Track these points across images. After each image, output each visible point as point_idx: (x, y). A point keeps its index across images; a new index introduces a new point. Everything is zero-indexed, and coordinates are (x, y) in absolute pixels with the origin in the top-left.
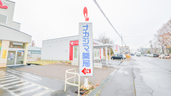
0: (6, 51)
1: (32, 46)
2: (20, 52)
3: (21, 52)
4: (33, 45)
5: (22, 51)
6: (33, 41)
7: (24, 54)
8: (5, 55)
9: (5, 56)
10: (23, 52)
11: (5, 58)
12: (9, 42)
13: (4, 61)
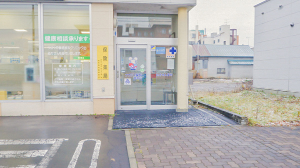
0: (105, 50)
1: (232, 44)
2: (161, 51)
3: (165, 55)
4: (234, 40)
5: (168, 50)
6: (233, 30)
7: (176, 60)
8: (105, 67)
9: (104, 71)
10: (173, 51)
11: (105, 76)
12: (111, 8)
13: (103, 91)
